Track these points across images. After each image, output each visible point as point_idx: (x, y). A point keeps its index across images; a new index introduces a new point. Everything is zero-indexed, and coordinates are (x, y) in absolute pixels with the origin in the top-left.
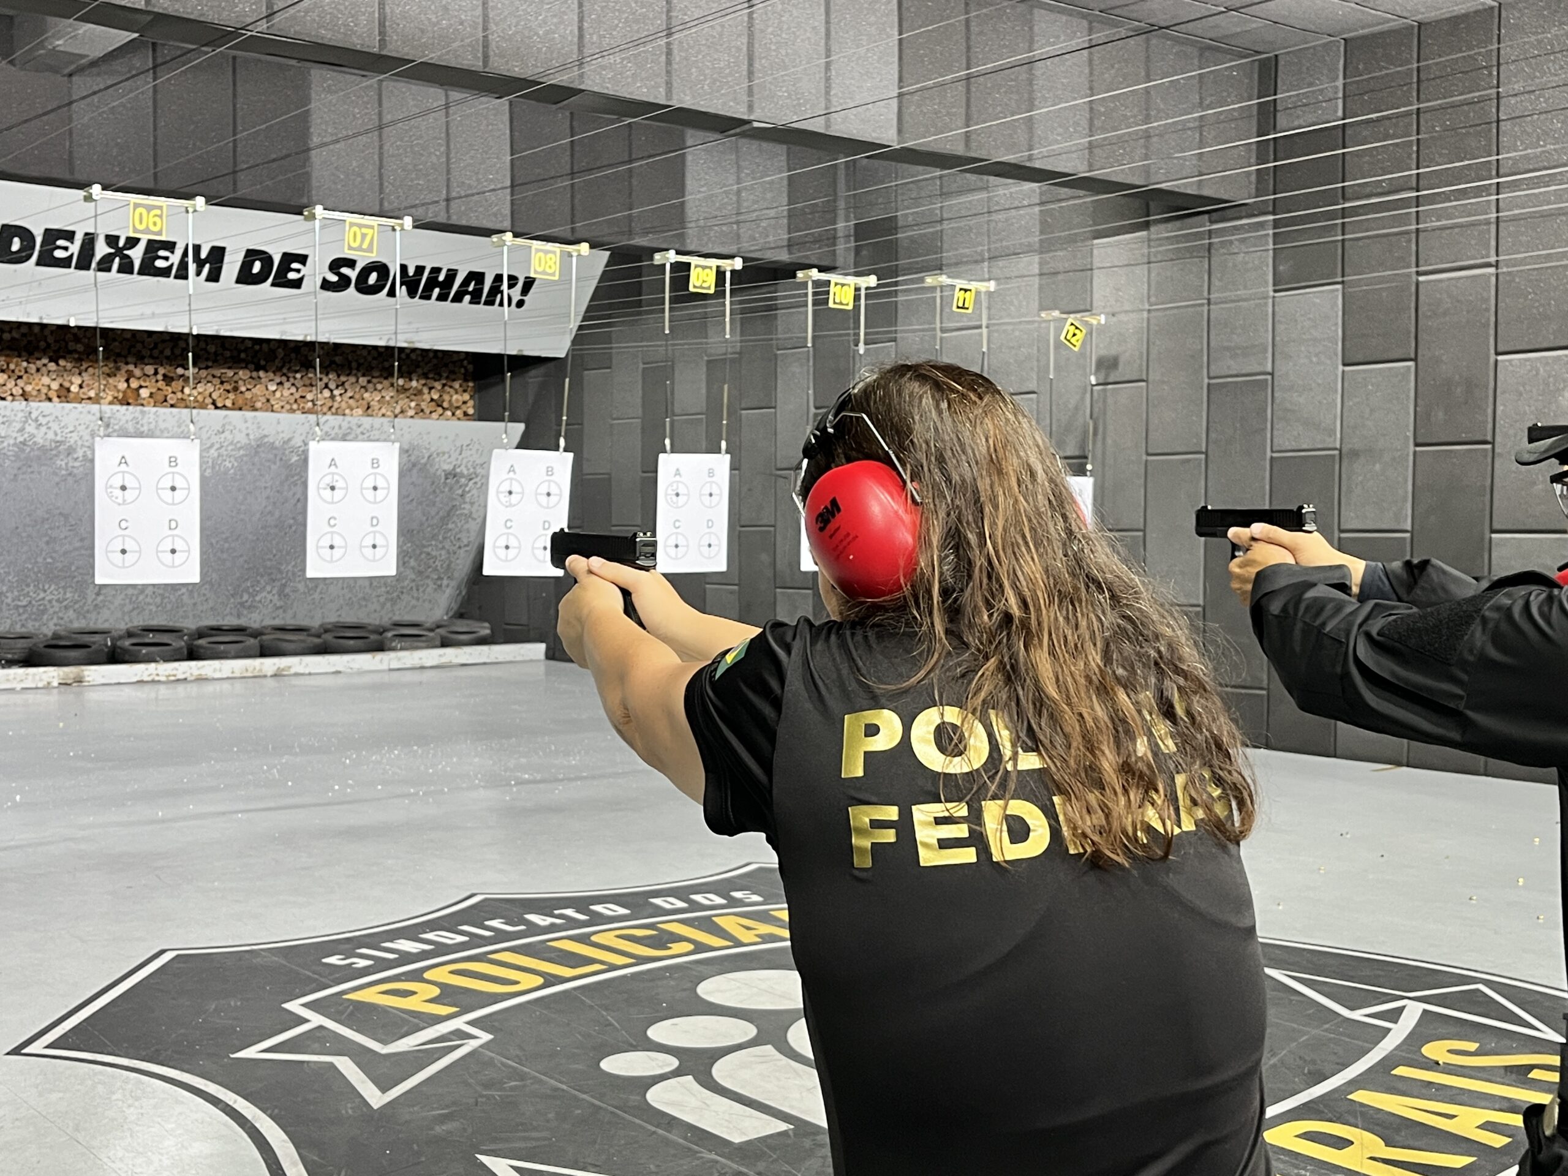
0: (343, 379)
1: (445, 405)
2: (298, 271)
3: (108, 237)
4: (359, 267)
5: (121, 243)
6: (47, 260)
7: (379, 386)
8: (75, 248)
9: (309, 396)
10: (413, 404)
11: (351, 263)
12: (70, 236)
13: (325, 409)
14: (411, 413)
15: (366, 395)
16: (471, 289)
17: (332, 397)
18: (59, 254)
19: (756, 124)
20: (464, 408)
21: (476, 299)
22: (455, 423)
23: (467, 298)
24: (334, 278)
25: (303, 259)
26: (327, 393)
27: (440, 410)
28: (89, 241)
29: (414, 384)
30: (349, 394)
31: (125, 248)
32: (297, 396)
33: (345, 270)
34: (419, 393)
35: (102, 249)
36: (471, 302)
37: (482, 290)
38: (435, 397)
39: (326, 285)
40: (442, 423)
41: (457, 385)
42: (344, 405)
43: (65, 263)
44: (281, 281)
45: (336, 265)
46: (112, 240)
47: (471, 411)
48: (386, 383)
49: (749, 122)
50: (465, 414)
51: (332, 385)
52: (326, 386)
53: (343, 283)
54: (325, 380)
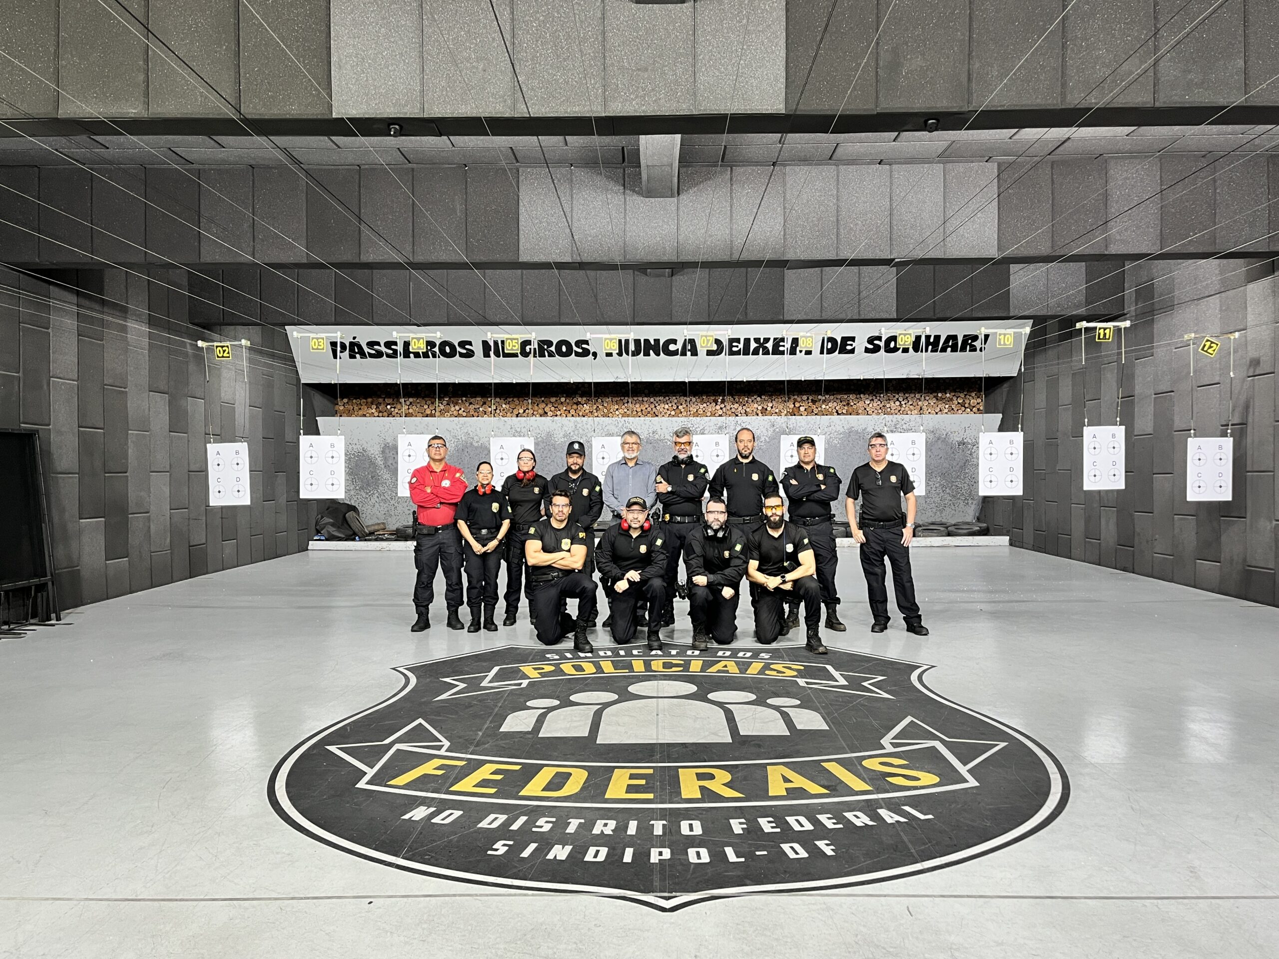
1: (966, 405)
2: (851, 345)
3: (755, 339)
4: (884, 339)
5: (762, 341)
6: (730, 353)
7: (927, 398)
8: (741, 346)
9: (888, 406)
10: (947, 406)
11: (879, 338)
12: (738, 340)
13: (897, 411)
16: (950, 344)
18: (735, 349)
20: (978, 406)
21: (954, 349)
22: (972, 415)
23: (949, 349)
24: (871, 347)
25: (853, 339)
28: (747, 341)
29: (948, 395)
30: (910, 403)
32: (881, 406)
33: (876, 342)
34: (952, 400)
35: (753, 345)
36: (952, 351)
37: (957, 343)
38: (960, 401)
39: (867, 350)
40: (964, 415)
41: (973, 394)
42: (907, 409)
43: (738, 353)
44: (843, 351)
45: (871, 340)
48: (932, 396)
50: (978, 410)
51: (901, 399)
52: (898, 400)
53: (876, 349)
54: (897, 396)
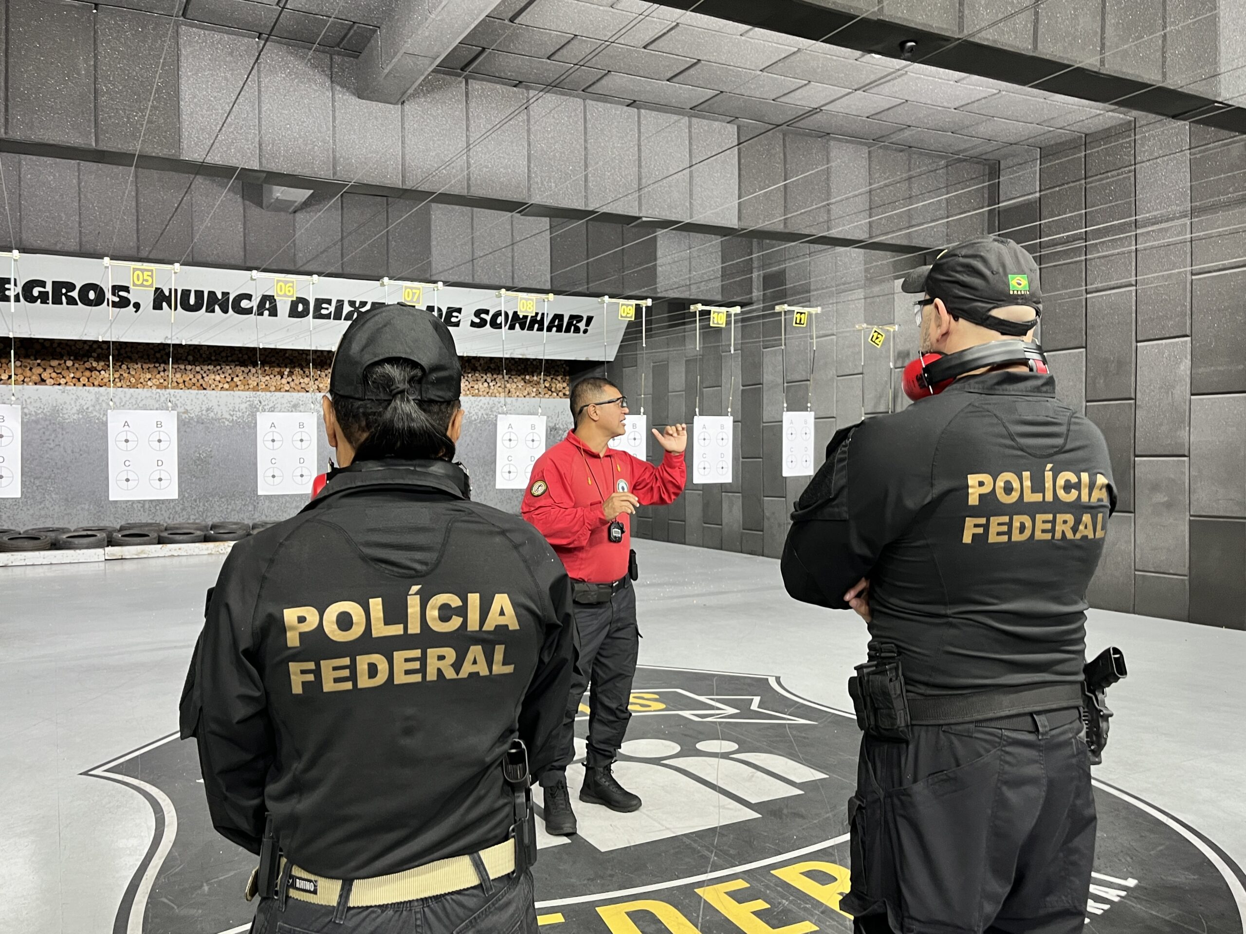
0: (495, 376)
1: (553, 389)
2: (457, 317)
3: (349, 301)
4: (491, 314)
5: (357, 305)
6: (318, 316)
7: (515, 380)
8: (332, 309)
9: (476, 387)
10: (534, 390)
11: (487, 312)
12: (329, 302)
13: (485, 393)
14: (534, 394)
15: (508, 385)
16: (556, 323)
17: (489, 387)
18: (324, 312)
19: (644, 219)
20: (564, 391)
21: (559, 330)
22: (558, 400)
23: (554, 329)
24: (477, 320)
25: (459, 310)
26: (486, 385)
27: (550, 393)
28: (340, 304)
29: (535, 378)
30: (499, 385)
31: (360, 307)
32: (469, 386)
33: (483, 316)
34: (538, 383)
35: (347, 309)
36: (557, 331)
37: (562, 325)
38: (547, 385)
39: (473, 324)
40: (551, 400)
41: (559, 378)
42: (495, 391)
43: (328, 317)
45: (478, 313)
46: (352, 303)
47: (568, 393)
48: (519, 378)
49: (640, 218)
50: (564, 394)
51: (489, 380)
52: (486, 381)
53: (483, 323)
54: (485, 377)
